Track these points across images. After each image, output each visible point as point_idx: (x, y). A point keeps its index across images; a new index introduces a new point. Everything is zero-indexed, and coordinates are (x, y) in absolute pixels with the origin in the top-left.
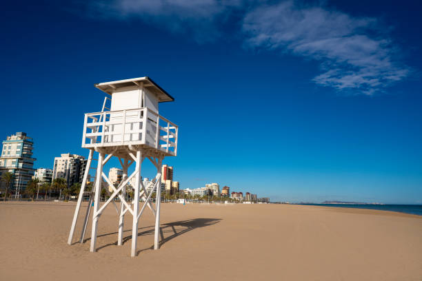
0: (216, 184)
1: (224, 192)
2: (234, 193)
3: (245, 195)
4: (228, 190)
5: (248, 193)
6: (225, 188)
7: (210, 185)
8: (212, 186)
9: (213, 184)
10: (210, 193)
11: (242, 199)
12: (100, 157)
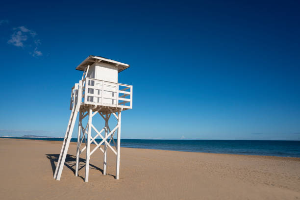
12: (91, 111)
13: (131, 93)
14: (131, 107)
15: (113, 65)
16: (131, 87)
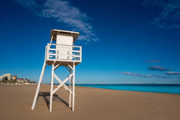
0: (10, 74)
1: (14, 78)
2: (19, 79)
3: (24, 80)
4: (16, 77)
5: (26, 79)
6: (15, 76)
7: (6, 75)
8: (8, 75)
9: (8, 74)
10: (6, 78)
11: (23, 82)
12: (53, 66)
13: (80, 52)
14: (81, 61)
15: (69, 34)
16: (81, 47)
